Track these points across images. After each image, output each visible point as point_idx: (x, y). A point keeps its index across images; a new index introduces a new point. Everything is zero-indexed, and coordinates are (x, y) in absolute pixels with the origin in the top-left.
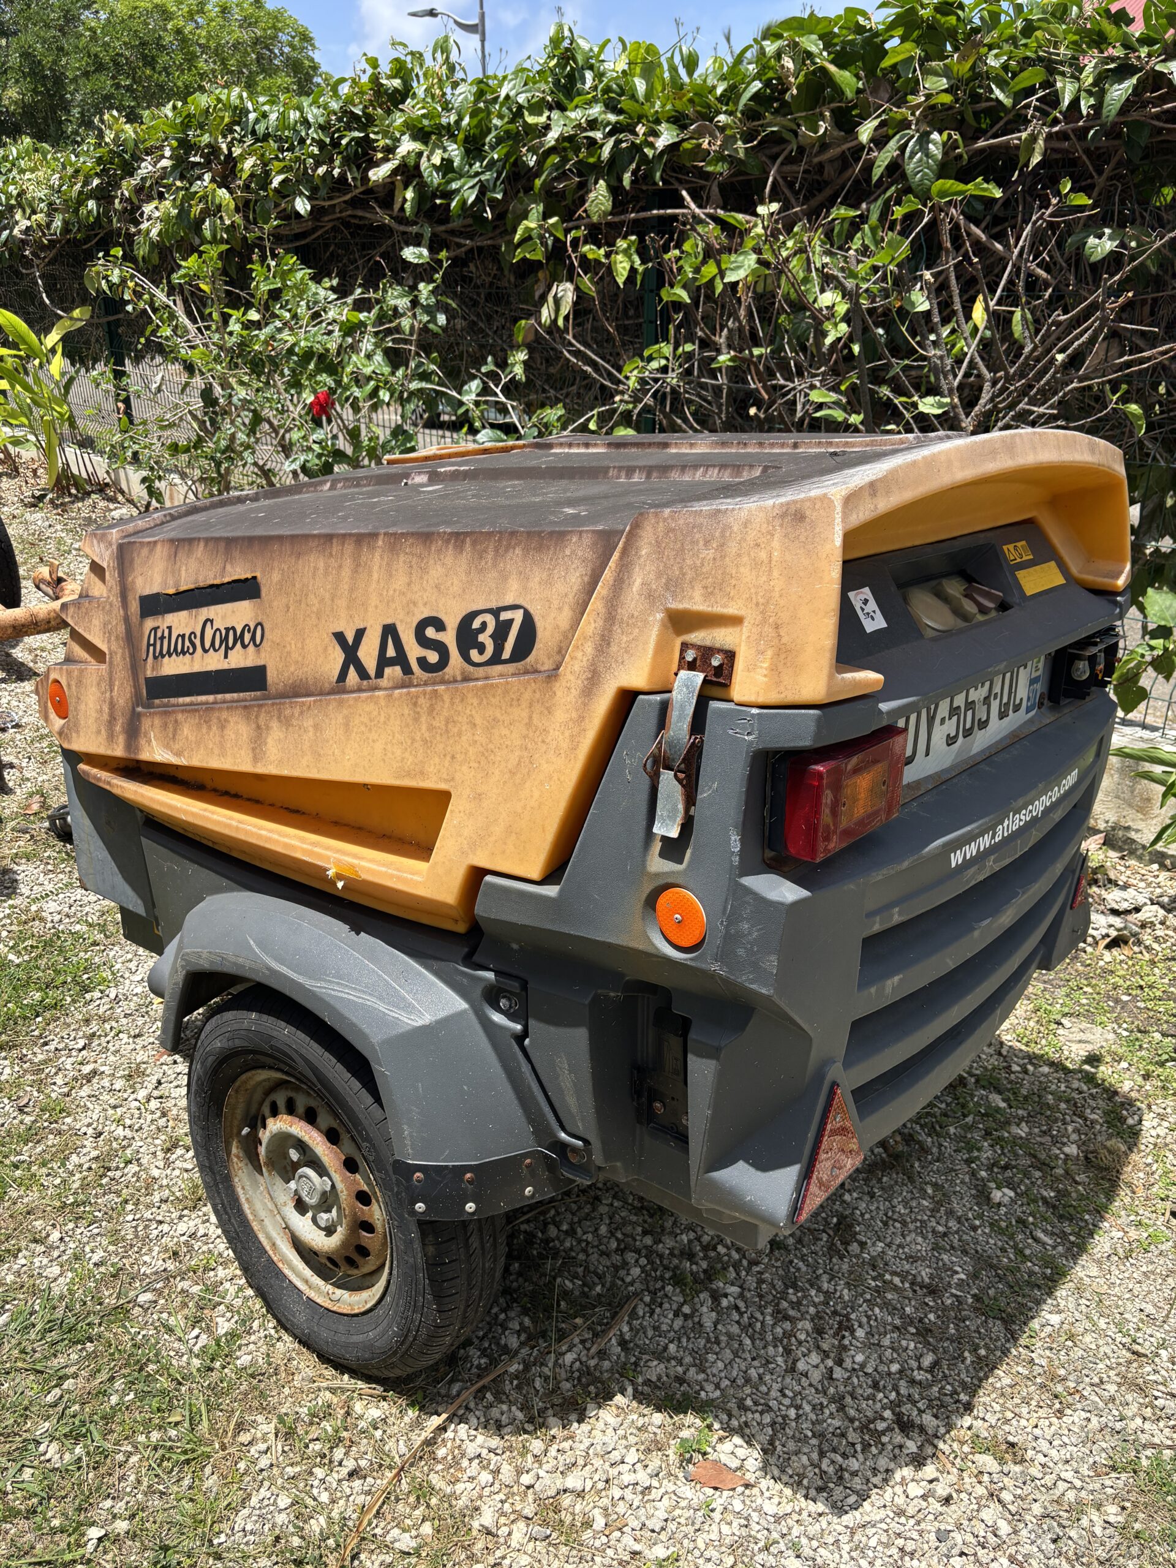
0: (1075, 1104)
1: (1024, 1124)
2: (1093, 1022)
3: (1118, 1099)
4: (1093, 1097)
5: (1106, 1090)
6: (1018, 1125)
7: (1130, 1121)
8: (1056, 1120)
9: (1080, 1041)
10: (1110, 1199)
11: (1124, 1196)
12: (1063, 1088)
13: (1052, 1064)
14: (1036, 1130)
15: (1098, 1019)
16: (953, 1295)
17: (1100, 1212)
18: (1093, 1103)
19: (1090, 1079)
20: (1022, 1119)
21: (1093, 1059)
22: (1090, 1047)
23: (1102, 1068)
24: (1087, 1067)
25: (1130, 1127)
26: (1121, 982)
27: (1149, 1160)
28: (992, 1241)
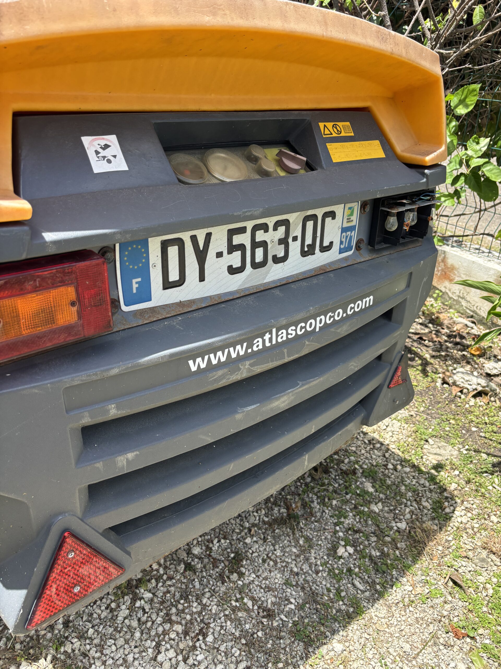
0: (418, 495)
1: (380, 504)
2: (448, 442)
3: (445, 494)
4: (431, 491)
5: (440, 487)
6: (376, 504)
7: (447, 510)
8: (401, 504)
9: (435, 454)
10: (414, 561)
11: (424, 562)
12: (414, 483)
13: (414, 466)
14: (386, 509)
15: (453, 441)
16: (282, 620)
17: (404, 570)
18: (429, 494)
19: (432, 479)
20: (381, 500)
21: (439, 467)
22: (440, 458)
23: (442, 473)
24: (433, 471)
25: (446, 514)
26: (474, 419)
27: (450, 538)
28: (324, 583)
